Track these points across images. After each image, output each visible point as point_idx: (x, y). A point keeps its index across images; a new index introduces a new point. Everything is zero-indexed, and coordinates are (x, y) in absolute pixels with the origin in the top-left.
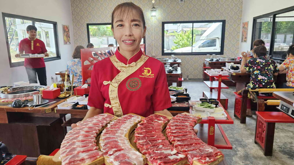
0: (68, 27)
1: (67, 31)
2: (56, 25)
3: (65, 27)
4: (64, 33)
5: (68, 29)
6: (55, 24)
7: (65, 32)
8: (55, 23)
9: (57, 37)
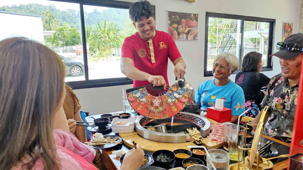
0: (291, 25)
1: (289, 31)
2: (274, 24)
3: (287, 25)
4: (284, 34)
5: (291, 28)
6: (272, 23)
7: (286, 33)
8: (272, 21)
9: (273, 39)
